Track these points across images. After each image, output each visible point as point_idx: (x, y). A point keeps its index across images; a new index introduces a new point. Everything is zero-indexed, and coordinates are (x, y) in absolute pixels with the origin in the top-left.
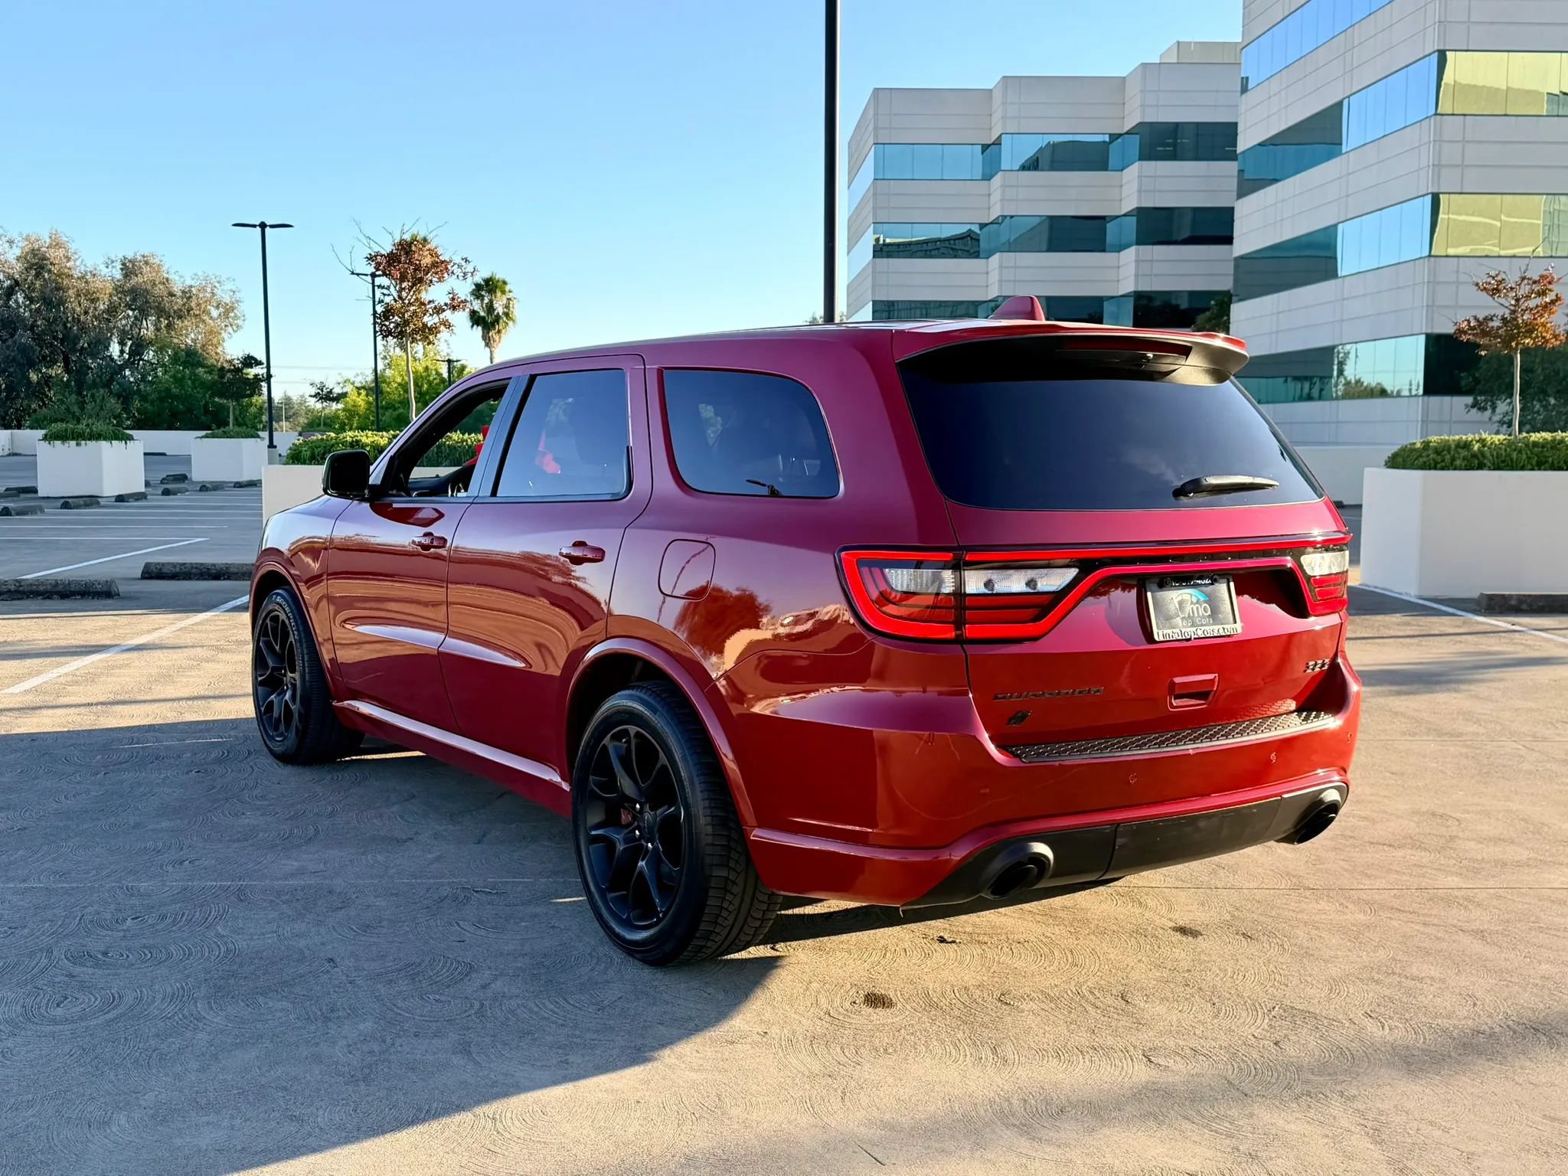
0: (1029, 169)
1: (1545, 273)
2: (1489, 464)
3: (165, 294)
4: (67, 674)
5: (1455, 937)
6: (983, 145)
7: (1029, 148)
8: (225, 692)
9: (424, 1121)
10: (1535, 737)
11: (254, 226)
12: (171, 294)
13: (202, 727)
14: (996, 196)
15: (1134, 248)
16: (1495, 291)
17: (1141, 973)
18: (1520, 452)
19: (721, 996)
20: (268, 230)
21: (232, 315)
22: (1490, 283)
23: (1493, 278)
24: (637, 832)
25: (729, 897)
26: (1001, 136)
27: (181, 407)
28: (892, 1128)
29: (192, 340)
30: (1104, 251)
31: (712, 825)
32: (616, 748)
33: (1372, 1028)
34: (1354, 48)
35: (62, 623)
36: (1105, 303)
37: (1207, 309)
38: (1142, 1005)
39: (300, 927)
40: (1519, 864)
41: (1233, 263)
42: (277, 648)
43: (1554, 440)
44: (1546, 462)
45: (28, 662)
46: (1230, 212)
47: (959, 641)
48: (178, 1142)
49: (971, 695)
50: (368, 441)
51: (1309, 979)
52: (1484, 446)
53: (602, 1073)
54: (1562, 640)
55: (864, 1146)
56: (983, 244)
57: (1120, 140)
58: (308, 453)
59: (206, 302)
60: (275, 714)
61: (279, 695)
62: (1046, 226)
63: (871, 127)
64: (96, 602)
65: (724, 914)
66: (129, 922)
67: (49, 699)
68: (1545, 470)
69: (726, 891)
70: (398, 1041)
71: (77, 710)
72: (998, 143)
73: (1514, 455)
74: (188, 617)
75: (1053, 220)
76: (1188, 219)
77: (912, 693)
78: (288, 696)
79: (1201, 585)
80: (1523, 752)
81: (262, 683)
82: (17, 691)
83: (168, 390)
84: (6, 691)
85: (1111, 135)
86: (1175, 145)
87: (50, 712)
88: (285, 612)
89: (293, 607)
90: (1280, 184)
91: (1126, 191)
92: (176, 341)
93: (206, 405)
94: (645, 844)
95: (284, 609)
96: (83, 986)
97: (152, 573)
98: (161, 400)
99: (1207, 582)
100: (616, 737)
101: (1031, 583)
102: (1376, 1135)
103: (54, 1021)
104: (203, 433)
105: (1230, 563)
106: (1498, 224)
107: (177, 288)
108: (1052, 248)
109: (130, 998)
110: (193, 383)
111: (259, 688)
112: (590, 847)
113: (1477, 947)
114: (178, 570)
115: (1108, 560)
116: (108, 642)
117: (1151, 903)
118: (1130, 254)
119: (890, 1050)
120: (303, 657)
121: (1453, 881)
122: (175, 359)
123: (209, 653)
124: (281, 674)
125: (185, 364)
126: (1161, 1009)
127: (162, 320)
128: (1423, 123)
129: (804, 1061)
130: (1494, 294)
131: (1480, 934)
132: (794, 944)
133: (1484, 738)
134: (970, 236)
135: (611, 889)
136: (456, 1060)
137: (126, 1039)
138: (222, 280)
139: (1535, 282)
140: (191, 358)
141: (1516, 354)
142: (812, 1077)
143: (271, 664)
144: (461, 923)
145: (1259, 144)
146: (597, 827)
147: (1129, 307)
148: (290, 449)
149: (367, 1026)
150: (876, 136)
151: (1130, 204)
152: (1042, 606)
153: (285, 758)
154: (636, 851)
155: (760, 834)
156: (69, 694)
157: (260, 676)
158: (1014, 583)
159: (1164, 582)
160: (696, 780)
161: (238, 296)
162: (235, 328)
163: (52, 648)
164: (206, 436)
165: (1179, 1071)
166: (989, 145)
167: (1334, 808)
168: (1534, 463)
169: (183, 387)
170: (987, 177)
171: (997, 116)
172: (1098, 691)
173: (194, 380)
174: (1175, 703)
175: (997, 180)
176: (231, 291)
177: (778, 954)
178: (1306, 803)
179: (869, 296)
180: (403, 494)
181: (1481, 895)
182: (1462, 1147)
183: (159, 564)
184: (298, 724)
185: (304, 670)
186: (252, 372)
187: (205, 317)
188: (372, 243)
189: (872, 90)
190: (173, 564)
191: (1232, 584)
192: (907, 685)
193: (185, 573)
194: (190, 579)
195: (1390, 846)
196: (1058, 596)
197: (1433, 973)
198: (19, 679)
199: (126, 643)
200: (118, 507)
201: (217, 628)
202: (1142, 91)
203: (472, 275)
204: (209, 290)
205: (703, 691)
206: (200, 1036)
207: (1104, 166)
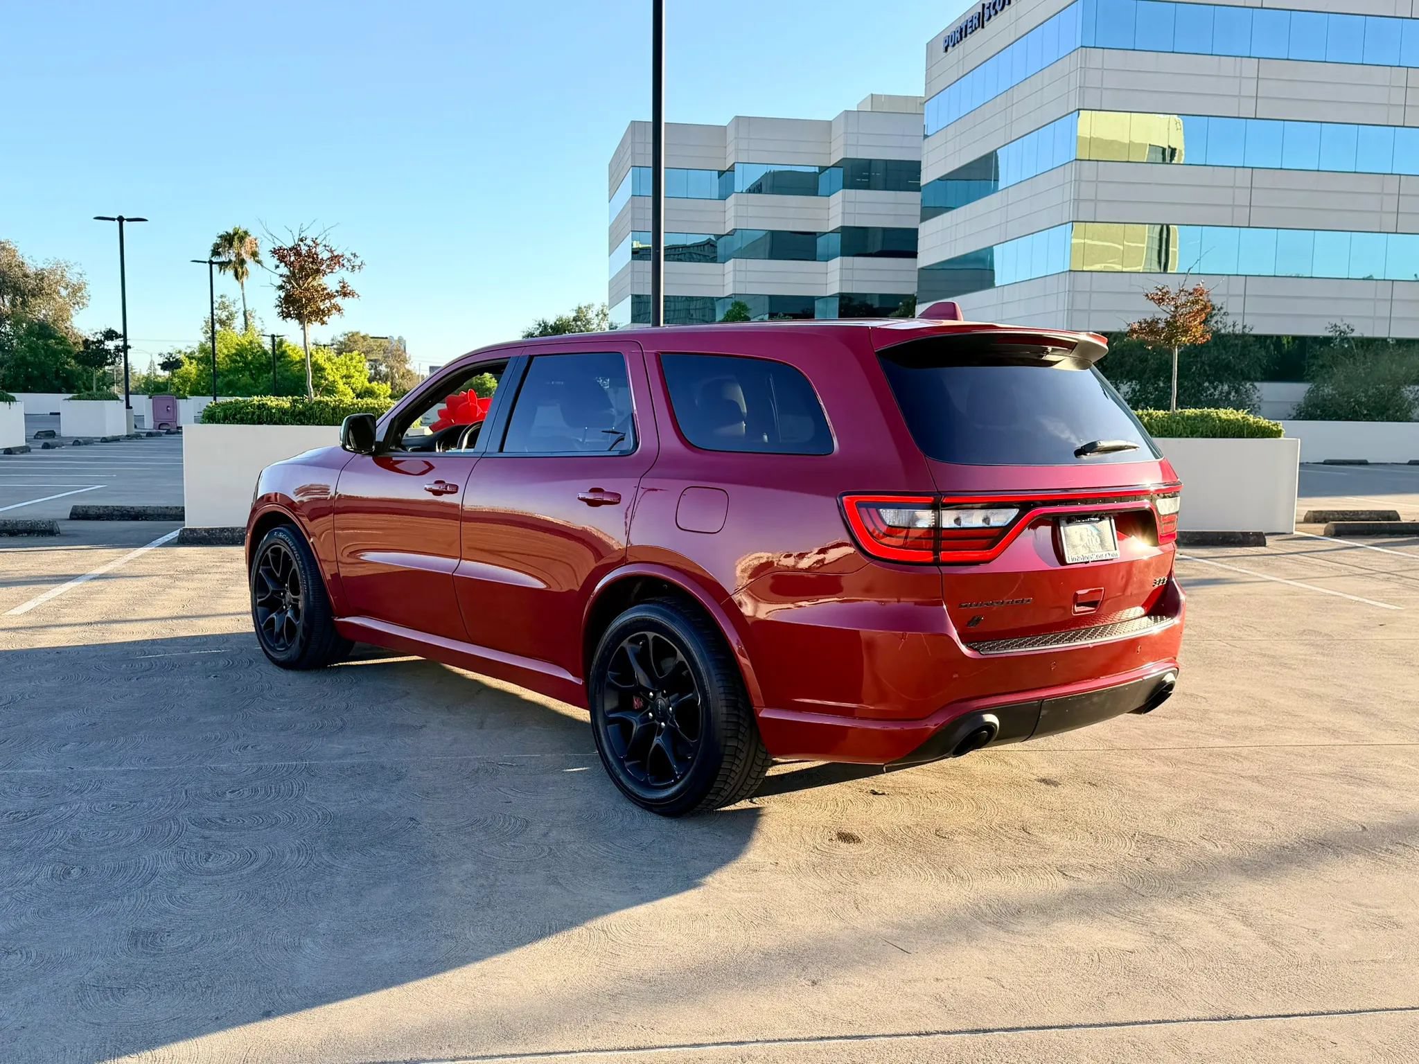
0: (754, 192)
1: (1197, 287)
2: (1155, 433)
3: (20, 275)
4: (54, 599)
5: (1239, 782)
6: (719, 171)
7: (755, 174)
8: (200, 613)
9: (550, 934)
10: (1232, 637)
11: (113, 219)
12: (26, 276)
13: (196, 641)
14: (731, 213)
15: (839, 259)
16: (1160, 301)
17: (1030, 814)
18: (1178, 423)
19: (730, 838)
20: (125, 223)
21: (79, 294)
22: (1157, 294)
23: (1160, 291)
24: (651, 714)
25: (737, 762)
26: (734, 164)
27: (35, 372)
28: (903, 928)
29: (45, 315)
30: (815, 260)
31: (727, 707)
32: (632, 649)
33: (1209, 846)
34: (1013, 105)
35: (24, 556)
36: (816, 302)
37: (897, 309)
38: (1041, 835)
39: (374, 795)
40: (1261, 729)
41: (917, 273)
42: (278, 575)
43: (1202, 414)
44: (1198, 431)
45: (14, 589)
46: (915, 232)
47: (936, 563)
48: (366, 958)
49: (945, 607)
50: (274, 404)
51: (1150, 814)
52: (1151, 419)
53: (668, 895)
54: (1220, 565)
55: (889, 941)
56: (720, 250)
57: (827, 172)
58: (222, 414)
59: (56, 283)
60: (277, 629)
61: (279, 613)
62: (768, 238)
63: (629, 152)
64: (41, 539)
65: (733, 775)
66: (228, 795)
67: (51, 620)
68: (1197, 437)
69: (735, 757)
70: (500, 877)
71: (82, 628)
72: (731, 169)
73: (1174, 426)
74: (130, 552)
75: (774, 234)
76: (880, 236)
77: (892, 602)
78: (289, 614)
79: (1094, 521)
80: (1229, 648)
81: (261, 604)
82: (19, 613)
83: (23, 358)
84: (9, 613)
85: (820, 167)
86: (869, 177)
87: (58, 629)
88: (288, 545)
89: (296, 542)
90: (954, 211)
91: (832, 213)
92: (30, 316)
93: (57, 371)
94: (658, 723)
95: (287, 543)
96: (220, 845)
97: (79, 515)
98: (18, 366)
99: (1098, 519)
100: (634, 641)
101: (986, 520)
102: (1245, 919)
103: (209, 873)
104: (70, 396)
105: (1116, 505)
106: (1121, 247)
107: (31, 270)
108: (773, 256)
109: (263, 853)
110: (45, 352)
111: (258, 608)
112: (608, 727)
113: (1257, 788)
114: (101, 512)
115: (1039, 503)
116: (73, 572)
117: (1014, 763)
118: (836, 263)
119: (875, 873)
120: (307, 582)
121: (1220, 742)
122: (30, 332)
123: (169, 581)
124: (280, 596)
125: (39, 336)
126: (1055, 838)
127: (18, 297)
128: (1066, 166)
129: (812, 882)
130: (1160, 303)
131: (1255, 779)
132: (766, 798)
133: (1196, 638)
134: (710, 244)
135: (628, 760)
136: (552, 889)
137: (279, 884)
138: (69, 264)
139: (1190, 294)
140: (44, 331)
141: (1174, 348)
142: (826, 893)
143: (271, 588)
144: (500, 788)
145: (938, 179)
146: (612, 711)
147: (836, 304)
148: (205, 410)
149: (469, 866)
150: (633, 159)
151: (835, 223)
152: (994, 538)
153: (285, 665)
154: (650, 730)
155: (765, 714)
156: (66, 615)
157: (259, 598)
158: (974, 519)
159: (1072, 519)
160: (713, 673)
161: (85, 278)
162: (81, 307)
163: (27, 577)
164: (73, 399)
165: (1088, 882)
166: (725, 172)
167: (1171, 686)
168: (1189, 432)
169: (36, 356)
170: (723, 197)
171: (730, 148)
172: (1029, 601)
173: (48, 350)
174: (1077, 609)
175: (731, 200)
176: (78, 273)
177: (757, 806)
178: (1154, 684)
179: (629, 291)
180: (400, 449)
181: (1245, 752)
182: (1307, 926)
183: (85, 507)
184: (303, 637)
185: (308, 592)
186: (110, 345)
187: (56, 296)
188: (275, 239)
189: (630, 122)
190: (97, 507)
191: (1113, 521)
192: (891, 597)
193: (108, 515)
194: (113, 519)
195: (1164, 717)
196: (1004, 530)
197: (1234, 807)
198: (16, 603)
199: (91, 573)
200: (9, 459)
201: (161, 560)
202: (845, 133)
203: (359, 268)
204: (59, 273)
205: (719, 603)
206: (339, 879)
207: (815, 192)
